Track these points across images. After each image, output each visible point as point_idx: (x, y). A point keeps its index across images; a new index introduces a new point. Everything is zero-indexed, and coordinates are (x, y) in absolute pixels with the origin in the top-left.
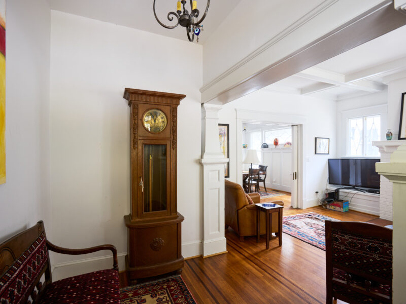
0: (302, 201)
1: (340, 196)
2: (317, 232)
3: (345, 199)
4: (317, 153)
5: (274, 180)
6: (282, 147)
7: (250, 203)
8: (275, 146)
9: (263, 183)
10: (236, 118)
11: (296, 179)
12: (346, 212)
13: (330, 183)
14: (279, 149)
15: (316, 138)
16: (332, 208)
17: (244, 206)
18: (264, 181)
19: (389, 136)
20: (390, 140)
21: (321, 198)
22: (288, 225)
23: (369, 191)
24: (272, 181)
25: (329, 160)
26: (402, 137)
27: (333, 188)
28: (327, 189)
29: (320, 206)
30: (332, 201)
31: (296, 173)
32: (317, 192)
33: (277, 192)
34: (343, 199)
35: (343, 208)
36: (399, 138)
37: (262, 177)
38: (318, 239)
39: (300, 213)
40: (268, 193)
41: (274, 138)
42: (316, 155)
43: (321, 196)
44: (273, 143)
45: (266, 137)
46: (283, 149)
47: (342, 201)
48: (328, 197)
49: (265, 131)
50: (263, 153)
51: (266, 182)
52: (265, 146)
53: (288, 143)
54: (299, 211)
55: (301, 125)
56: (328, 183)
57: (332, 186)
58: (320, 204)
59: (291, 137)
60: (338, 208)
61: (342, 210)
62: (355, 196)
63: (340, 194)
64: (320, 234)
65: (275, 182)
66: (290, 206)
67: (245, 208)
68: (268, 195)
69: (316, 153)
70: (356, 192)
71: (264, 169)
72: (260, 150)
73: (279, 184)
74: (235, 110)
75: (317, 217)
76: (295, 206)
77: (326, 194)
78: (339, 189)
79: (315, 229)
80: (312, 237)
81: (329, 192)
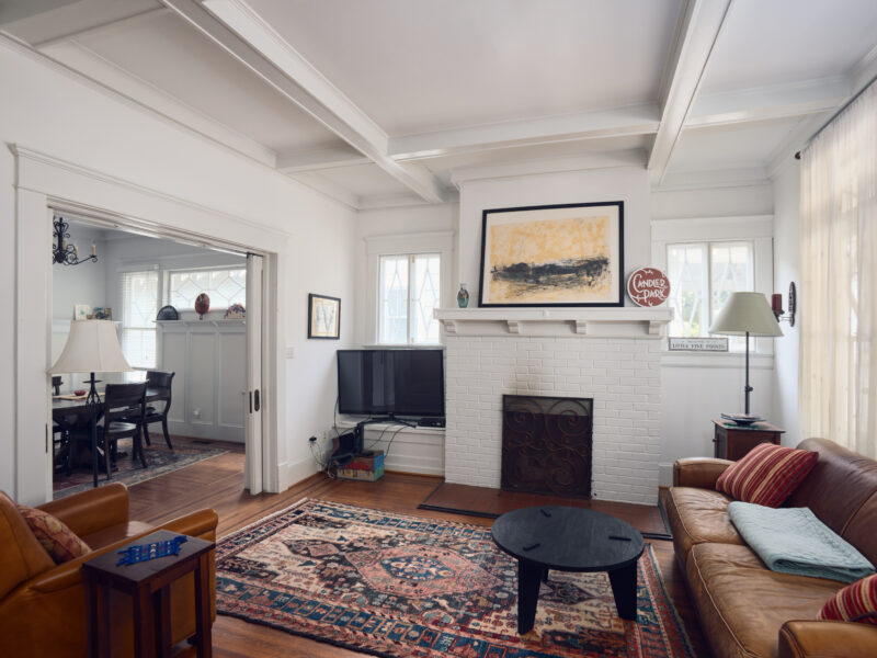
0: (275, 469)
1: (365, 442)
2: (327, 573)
3: (376, 448)
4: (313, 334)
5: (196, 413)
6: (220, 317)
7: (60, 557)
8: (198, 315)
9: (160, 423)
10: (16, 187)
11: (257, 410)
12: (381, 479)
13: (341, 412)
14: (211, 324)
15: (311, 297)
16: (350, 474)
17: (21, 584)
18: (163, 418)
19: (463, 298)
20: (465, 307)
21: (323, 452)
22: (238, 571)
23: (423, 424)
24: (188, 416)
25: (339, 353)
26: (485, 301)
27: (350, 424)
28: (335, 428)
29: (320, 474)
30: (350, 457)
31: (257, 392)
32: (313, 440)
33: (205, 447)
34: (373, 449)
35: (373, 472)
36: (481, 305)
37: (158, 406)
38: (333, 604)
39: (273, 508)
40: (176, 453)
41: (197, 294)
42: (311, 340)
43: (322, 448)
44: (192, 306)
45: (173, 288)
46: (220, 323)
47: (371, 454)
48: (337, 448)
49: (170, 273)
50: (164, 334)
51: (169, 420)
52: (168, 315)
53: (237, 308)
54: (269, 502)
55: (274, 256)
56: (337, 411)
57: (347, 419)
58: (320, 469)
59: (244, 291)
60: (362, 475)
61: (372, 477)
62: (397, 438)
63: (366, 435)
64: (337, 577)
65: (198, 417)
66: (242, 487)
67: (25, 591)
68: (175, 459)
69: (310, 336)
70: (397, 427)
71: (165, 383)
72: (154, 325)
73: (211, 423)
74: (12, 148)
75: (319, 515)
76: (257, 489)
77: (334, 440)
78: (363, 423)
79: (319, 562)
80: (314, 604)
81: (341, 432)
